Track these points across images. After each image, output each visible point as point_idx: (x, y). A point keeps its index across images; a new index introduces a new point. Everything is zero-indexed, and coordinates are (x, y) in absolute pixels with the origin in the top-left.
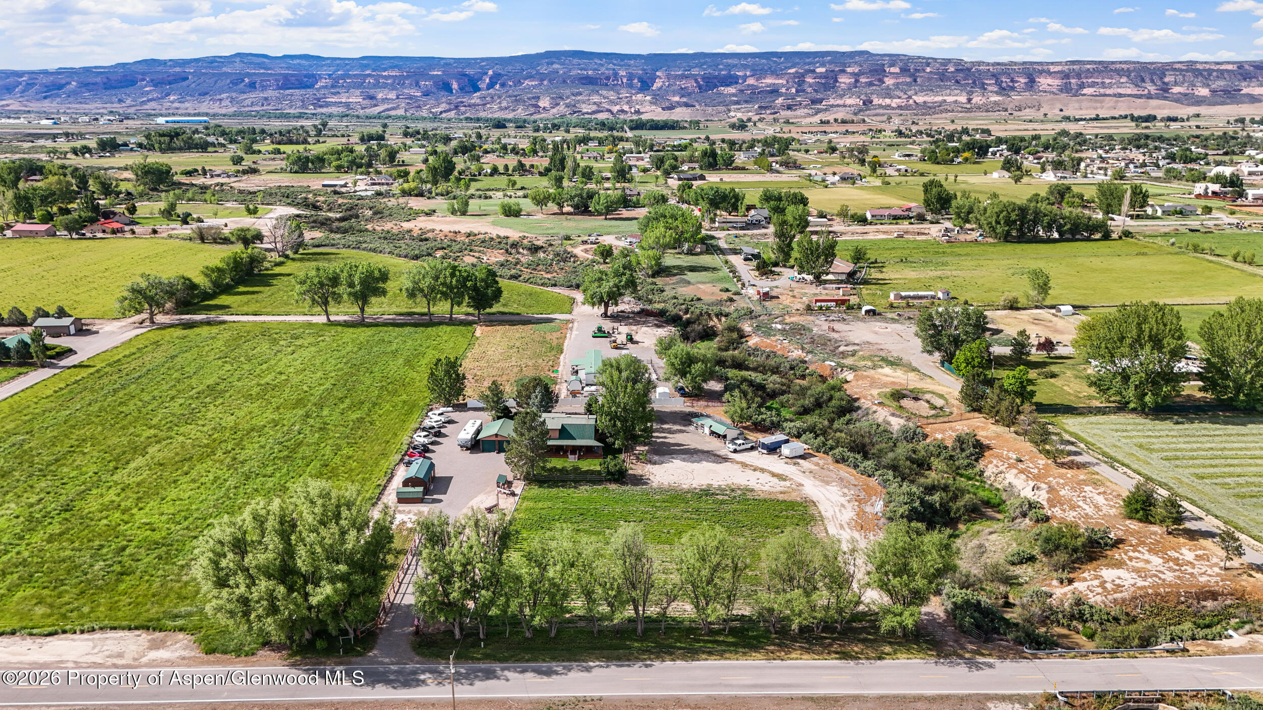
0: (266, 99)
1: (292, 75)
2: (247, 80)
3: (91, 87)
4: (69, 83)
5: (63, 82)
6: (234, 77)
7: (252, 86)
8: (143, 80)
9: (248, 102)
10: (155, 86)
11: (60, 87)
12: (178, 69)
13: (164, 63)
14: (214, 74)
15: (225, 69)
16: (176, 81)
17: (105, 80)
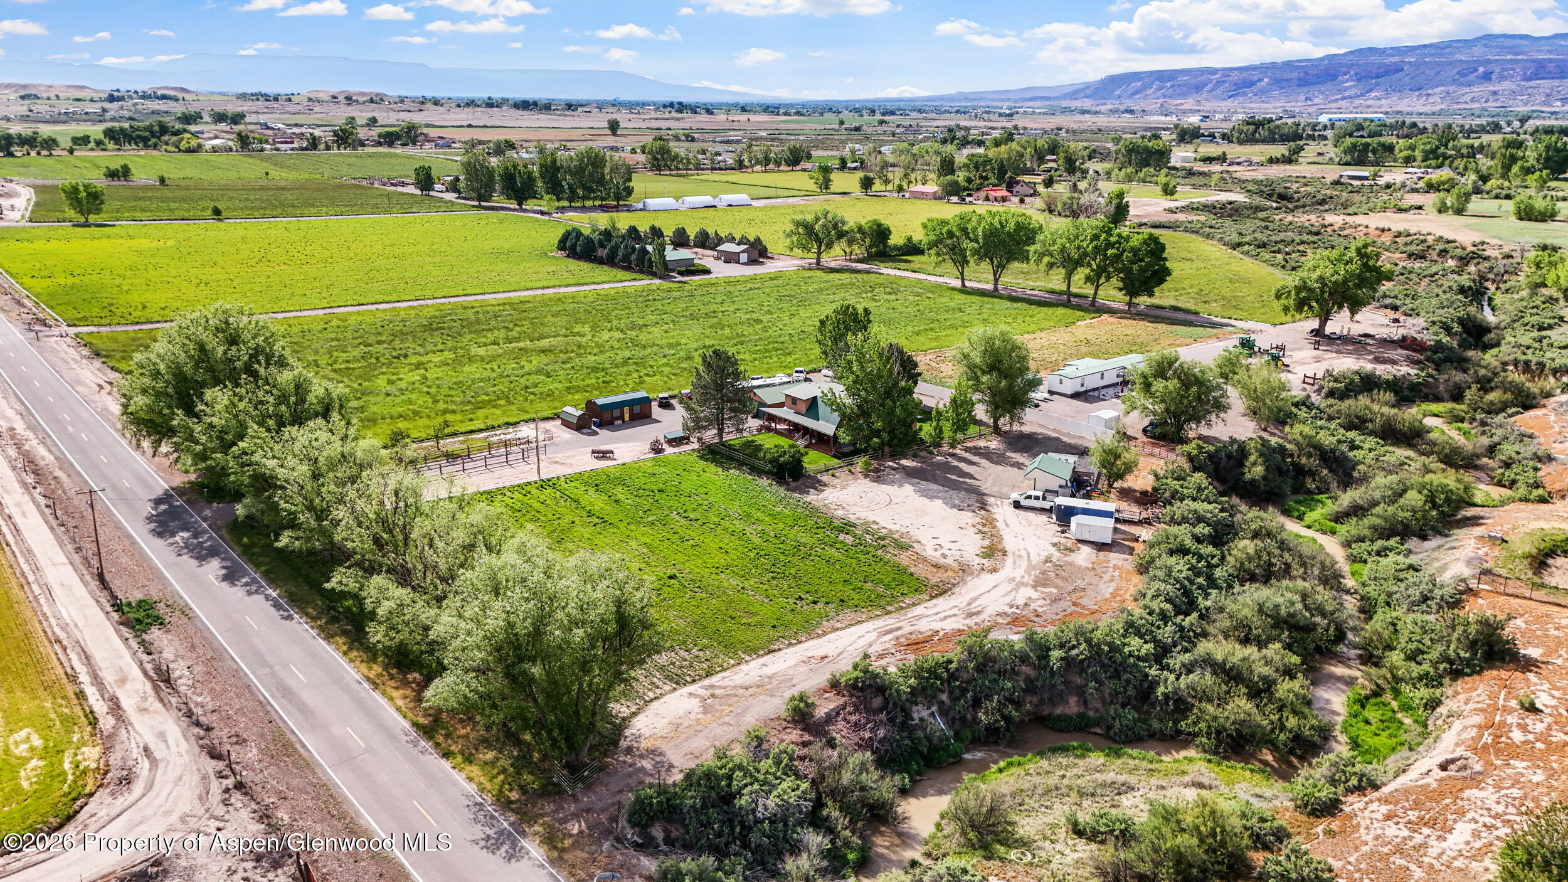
0: (1495, 93)
1: (1551, 61)
2: (1481, 69)
3: (1284, 84)
4: (1261, 80)
5: (1256, 78)
6: (1465, 66)
7: (1487, 77)
8: (1345, 73)
9: (1467, 98)
10: (1359, 80)
11: (1251, 84)
12: (1396, 59)
13: (1382, 52)
14: (1439, 64)
15: (1458, 56)
16: (1387, 73)
17: (1302, 75)
